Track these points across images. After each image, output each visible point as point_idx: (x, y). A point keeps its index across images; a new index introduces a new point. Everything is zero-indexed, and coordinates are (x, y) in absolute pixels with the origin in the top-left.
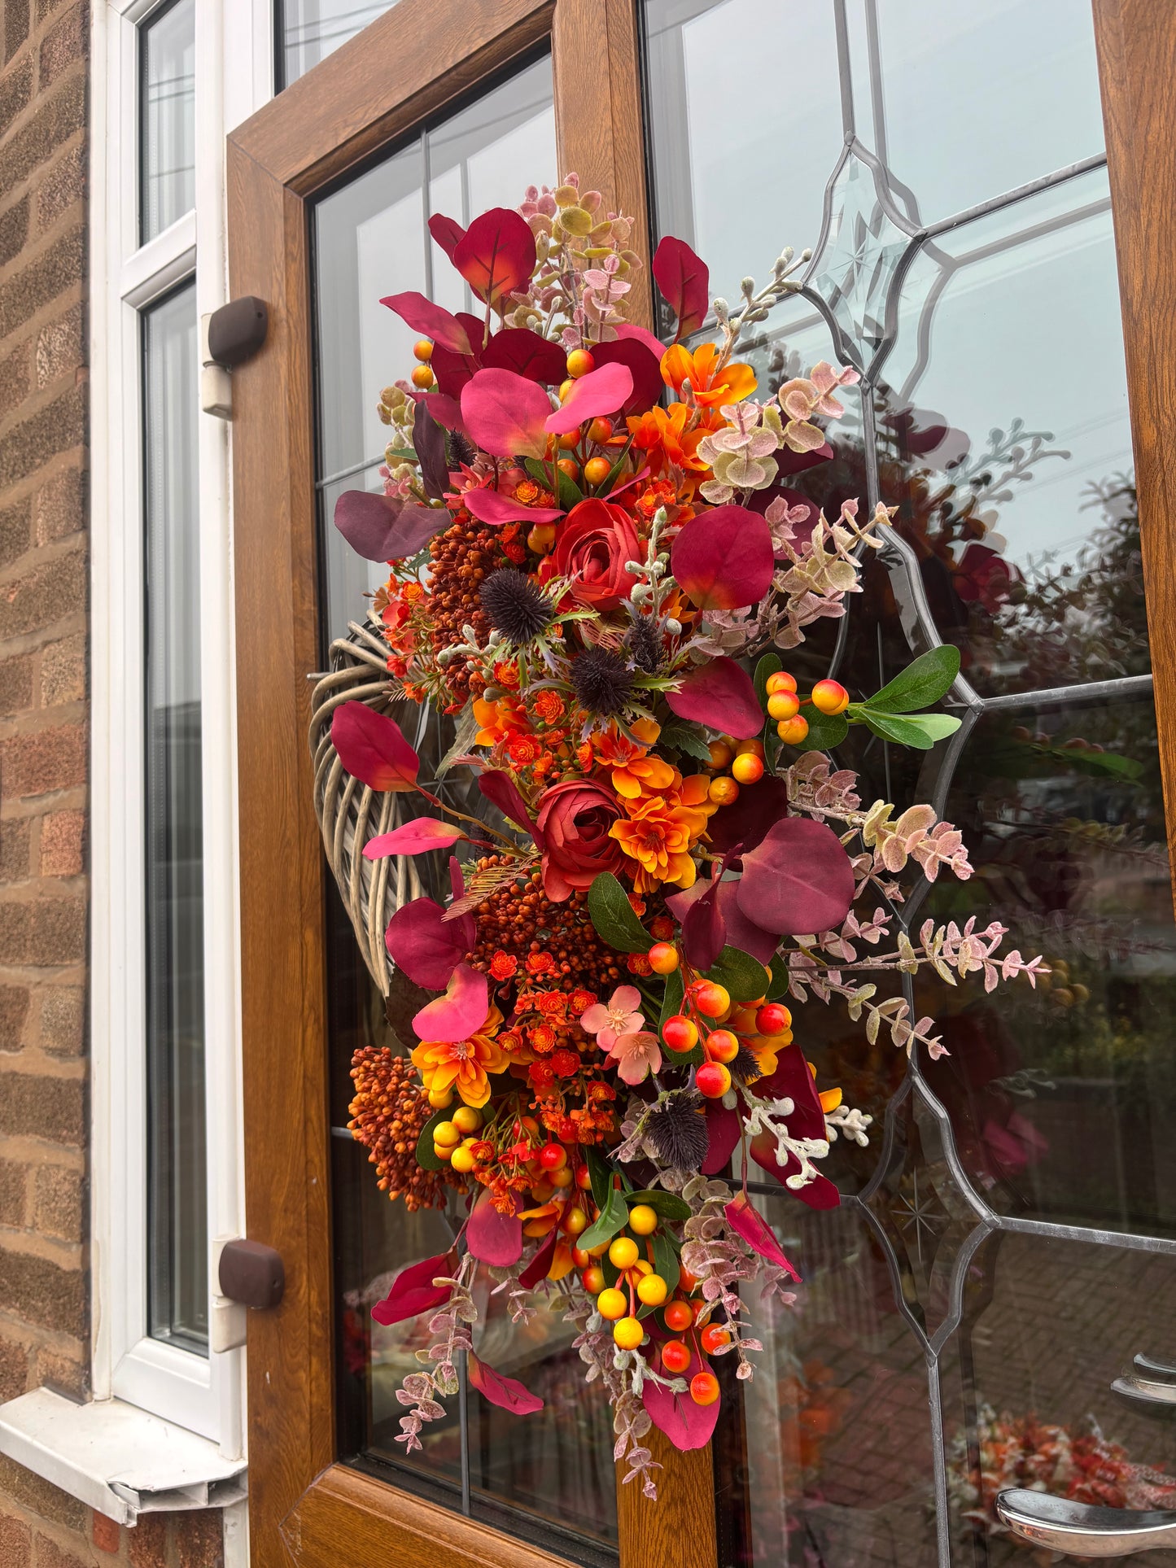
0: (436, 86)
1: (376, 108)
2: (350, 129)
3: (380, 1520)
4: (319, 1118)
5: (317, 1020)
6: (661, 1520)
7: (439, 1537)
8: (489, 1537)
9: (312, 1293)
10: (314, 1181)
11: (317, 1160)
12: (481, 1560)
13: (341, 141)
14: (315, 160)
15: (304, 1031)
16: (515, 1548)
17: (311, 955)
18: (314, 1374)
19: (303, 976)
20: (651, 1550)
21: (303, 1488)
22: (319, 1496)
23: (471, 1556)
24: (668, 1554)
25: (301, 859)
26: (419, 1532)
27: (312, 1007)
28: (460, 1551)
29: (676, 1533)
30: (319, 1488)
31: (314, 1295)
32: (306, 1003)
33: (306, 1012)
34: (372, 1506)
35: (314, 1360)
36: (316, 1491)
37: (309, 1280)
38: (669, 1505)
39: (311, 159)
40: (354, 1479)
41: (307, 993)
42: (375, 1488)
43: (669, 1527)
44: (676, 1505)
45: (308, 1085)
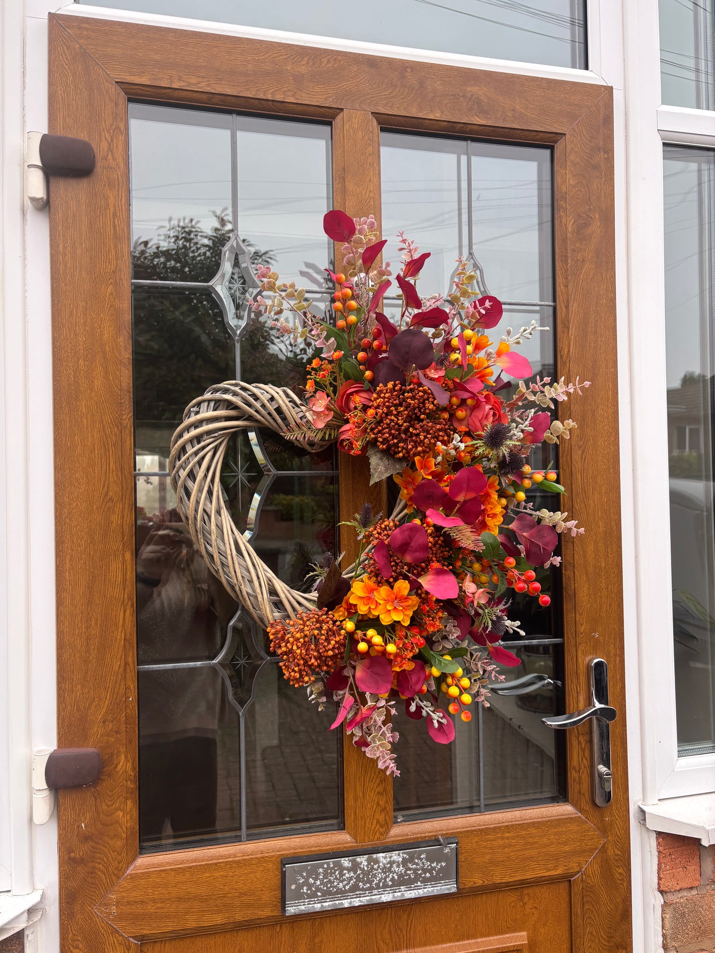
0: (257, 101)
1: (208, 85)
2: (184, 84)
3: (190, 867)
4: (134, 663)
5: (132, 605)
6: (374, 792)
7: (236, 857)
8: (266, 843)
9: (128, 764)
10: (131, 699)
11: (132, 686)
12: (266, 855)
13: (175, 86)
14: (148, 83)
15: (125, 612)
16: (284, 841)
17: (129, 567)
18: (128, 810)
19: (124, 580)
20: (369, 806)
21: (118, 878)
22: (133, 877)
23: (259, 856)
24: (378, 803)
25: (123, 509)
26: (220, 861)
27: (129, 598)
28: (251, 857)
29: (382, 794)
30: (133, 872)
31: (129, 765)
32: (126, 596)
33: (126, 601)
34: (181, 864)
35: (129, 803)
36: (131, 875)
37: (126, 757)
38: (379, 784)
39: (144, 80)
40: (160, 857)
41: (127, 591)
42: (178, 854)
43: (379, 793)
44: (382, 784)
45: (127, 644)
